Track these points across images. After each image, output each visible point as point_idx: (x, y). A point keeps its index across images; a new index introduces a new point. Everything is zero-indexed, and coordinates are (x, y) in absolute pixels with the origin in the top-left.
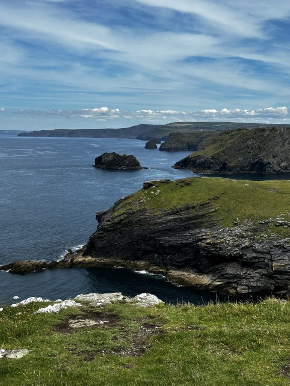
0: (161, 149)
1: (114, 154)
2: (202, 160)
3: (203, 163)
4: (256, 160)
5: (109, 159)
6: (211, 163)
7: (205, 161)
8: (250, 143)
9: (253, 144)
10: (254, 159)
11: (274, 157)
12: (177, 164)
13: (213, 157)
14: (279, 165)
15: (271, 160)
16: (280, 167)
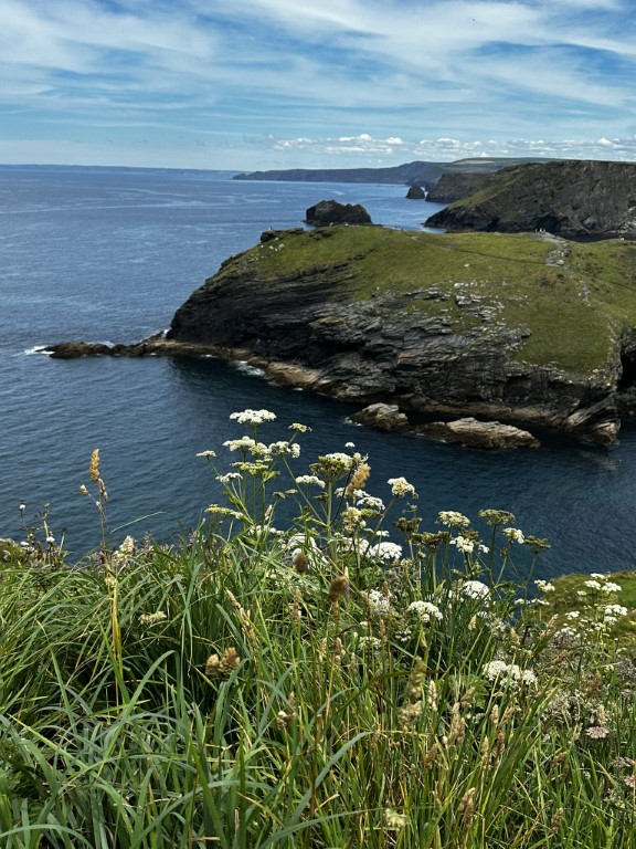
1: (332, 203)
2: (463, 212)
3: (463, 218)
4: (546, 214)
5: (326, 210)
6: (473, 217)
7: (466, 215)
8: (539, 186)
9: (544, 187)
10: (543, 211)
11: (575, 208)
12: (430, 220)
13: (478, 209)
14: (582, 222)
15: (569, 213)
16: (584, 226)
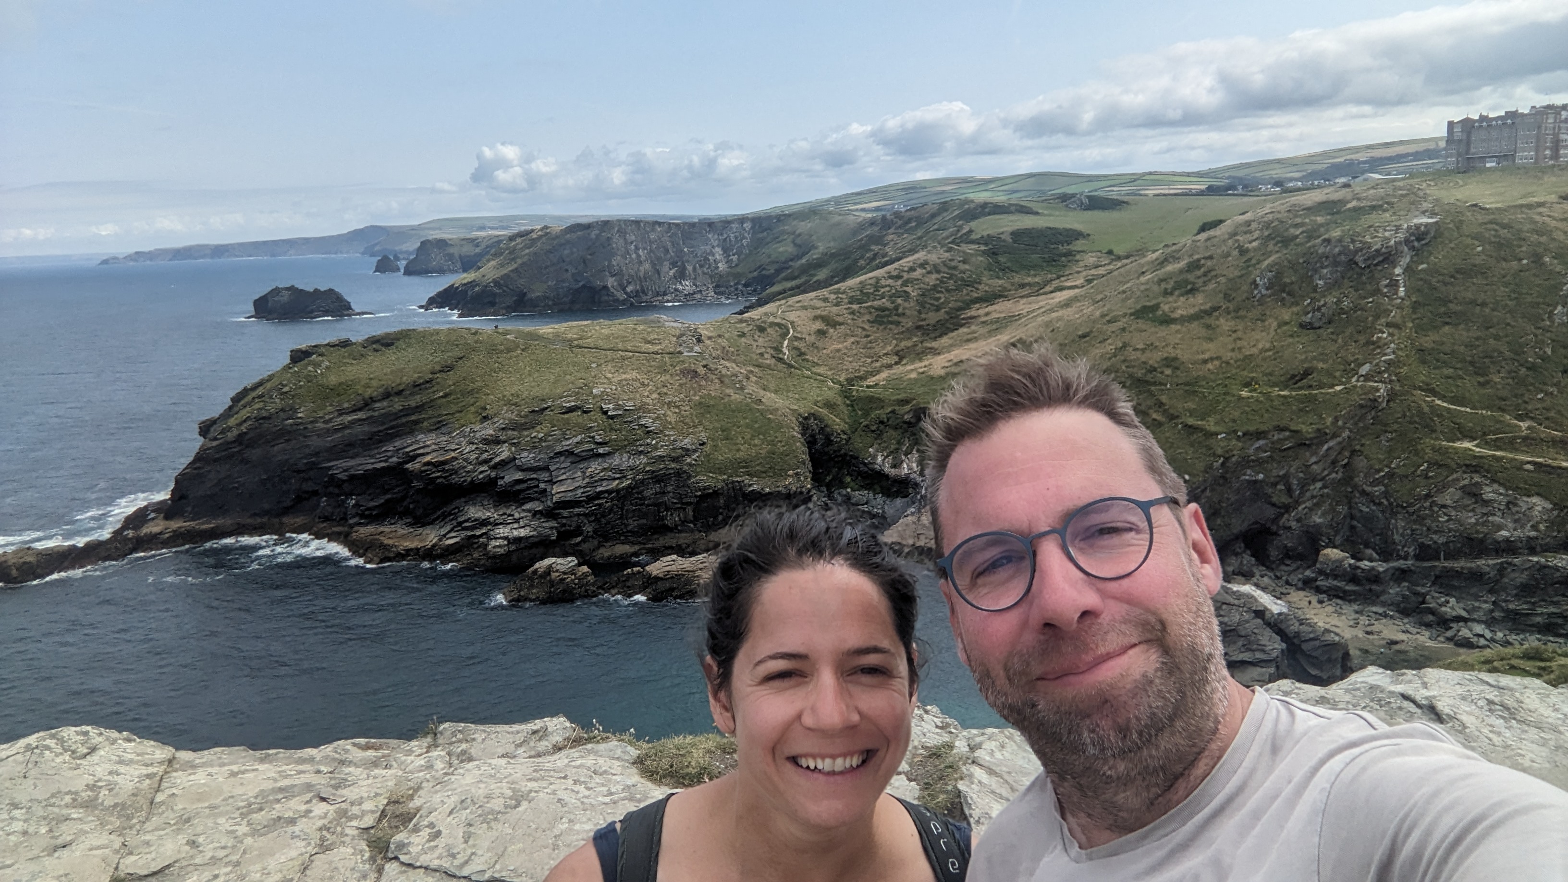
0: (408, 272)
1: (291, 289)
2: (477, 289)
3: (480, 296)
4: (581, 284)
5: (285, 297)
6: (495, 294)
7: (483, 291)
8: (566, 252)
9: (572, 253)
10: (577, 281)
11: (613, 275)
12: (431, 300)
13: (496, 283)
14: (624, 289)
15: (607, 281)
16: (626, 293)
